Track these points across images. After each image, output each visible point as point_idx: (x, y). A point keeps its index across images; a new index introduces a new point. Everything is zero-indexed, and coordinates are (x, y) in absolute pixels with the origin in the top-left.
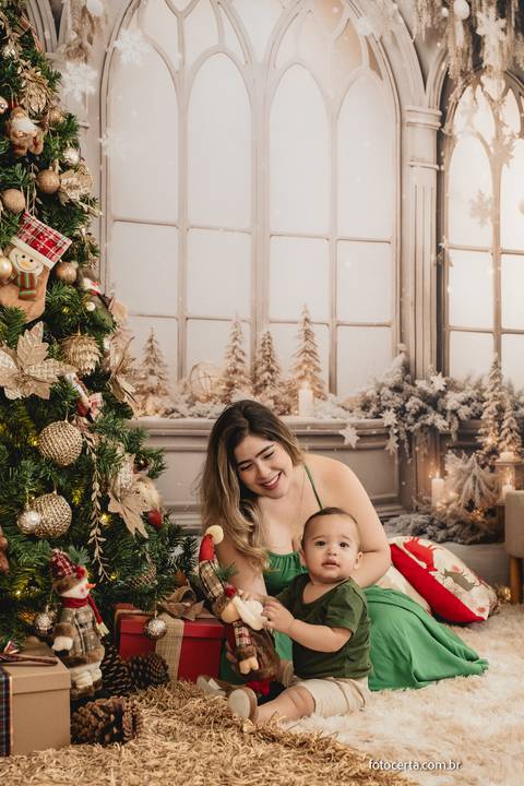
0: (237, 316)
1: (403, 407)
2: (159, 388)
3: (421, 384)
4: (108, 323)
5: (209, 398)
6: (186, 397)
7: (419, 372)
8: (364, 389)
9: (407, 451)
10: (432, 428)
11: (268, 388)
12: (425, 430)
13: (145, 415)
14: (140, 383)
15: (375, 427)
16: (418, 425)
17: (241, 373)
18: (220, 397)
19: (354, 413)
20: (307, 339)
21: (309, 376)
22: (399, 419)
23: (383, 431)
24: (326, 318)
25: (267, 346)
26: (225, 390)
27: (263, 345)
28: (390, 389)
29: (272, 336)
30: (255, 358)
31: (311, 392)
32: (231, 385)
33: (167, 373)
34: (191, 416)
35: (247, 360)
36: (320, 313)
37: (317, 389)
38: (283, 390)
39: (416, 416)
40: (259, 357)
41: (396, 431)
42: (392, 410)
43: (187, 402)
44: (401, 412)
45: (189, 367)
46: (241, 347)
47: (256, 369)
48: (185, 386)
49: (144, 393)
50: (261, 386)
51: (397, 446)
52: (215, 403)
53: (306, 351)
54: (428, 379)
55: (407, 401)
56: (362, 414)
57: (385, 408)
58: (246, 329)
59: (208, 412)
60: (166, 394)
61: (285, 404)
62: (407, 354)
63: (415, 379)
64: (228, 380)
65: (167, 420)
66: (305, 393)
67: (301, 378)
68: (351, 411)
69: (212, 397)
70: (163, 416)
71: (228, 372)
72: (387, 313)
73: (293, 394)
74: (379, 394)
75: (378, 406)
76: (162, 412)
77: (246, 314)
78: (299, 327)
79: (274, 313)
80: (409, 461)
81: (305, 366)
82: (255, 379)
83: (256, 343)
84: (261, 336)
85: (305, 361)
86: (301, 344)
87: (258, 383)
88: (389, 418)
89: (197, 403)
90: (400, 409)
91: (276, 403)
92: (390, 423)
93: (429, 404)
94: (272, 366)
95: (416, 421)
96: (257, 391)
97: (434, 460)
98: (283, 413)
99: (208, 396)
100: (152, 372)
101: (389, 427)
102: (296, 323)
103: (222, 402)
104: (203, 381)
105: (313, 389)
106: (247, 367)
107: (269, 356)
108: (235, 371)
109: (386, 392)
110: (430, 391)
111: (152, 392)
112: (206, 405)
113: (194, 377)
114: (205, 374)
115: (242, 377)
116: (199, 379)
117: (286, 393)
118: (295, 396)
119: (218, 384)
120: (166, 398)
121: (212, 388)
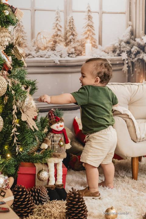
0: (58, 9)
1: (130, 51)
3: (138, 40)
4: (15, 21)
5: (45, 48)
6: (35, 48)
7: (137, 35)
8: (113, 43)
9: (131, 71)
10: (142, 60)
11: (72, 43)
12: (139, 61)
15: (118, 60)
16: (136, 59)
17: (60, 36)
18: (50, 47)
19: (110, 54)
20: (89, 20)
21: (90, 37)
22: (128, 56)
23: (122, 62)
24: (97, 10)
25: (71, 23)
26: (52, 44)
27: (70, 23)
28: (125, 42)
29: (74, 18)
30: (66, 29)
31: (91, 45)
32: (55, 42)
33: (26, 37)
34: (37, 57)
35: (63, 30)
36: (95, 7)
37: (93, 43)
38: (78, 44)
39: (136, 55)
40: (68, 28)
41: (127, 62)
42: (126, 52)
43: (35, 50)
44: (129, 53)
45: (36, 33)
46: (59, 24)
47: (66, 34)
48: (35, 43)
50: (69, 42)
51: (127, 69)
52: (48, 51)
53: (89, 25)
54: (141, 38)
55: (132, 48)
56: (112, 54)
57: (122, 51)
58: (62, 15)
59: (45, 55)
60: (26, 47)
61: (79, 51)
62: (132, 26)
63: (135, 37)
64: (54, 39)
66: (88, 45)
67: (87, 38)
68: (108, 53)
69: (47, 48)
71: (54, 36)
72: (124, 7)
73: (83, 46)
74: (120, 45)
75: (120, 50)
77: (62, 8)
78: (86, 14)
79: (75, 8)
80: (132, 75)
81: (88, 33)
82: (66, 39)
83: (66, 22)
84: (69, 18)
85: (88, 30)
86: (86, 22)
87: (67, 41)
88: (124, 56)
89: (40, 50)
90: (129, 52)
91: (75, 50)
92: (124, 58)
93: (141, 49)
94: (74, 33)
95: (135, 57)
96: (67, 45)
97: (142, 74)
98: (78, 55)
99: (45, 47)
101: (124, 60)
102: (84, 12)
103: (51, 50)
104: (42, 40)
105: (92, 43)
106: (62, 33)
107: (72, 28)
108: (57, 35)
109: (123, 44)
110: (142, 43)
112: (44, 51)
113: (38, 38)
114: (43, 36)
115: (60, 38)
116: (41, 39)
117: (80, 45)
118: (84, 46)
119: (49, 41)
120: (26, 48)
121: (46, 43)
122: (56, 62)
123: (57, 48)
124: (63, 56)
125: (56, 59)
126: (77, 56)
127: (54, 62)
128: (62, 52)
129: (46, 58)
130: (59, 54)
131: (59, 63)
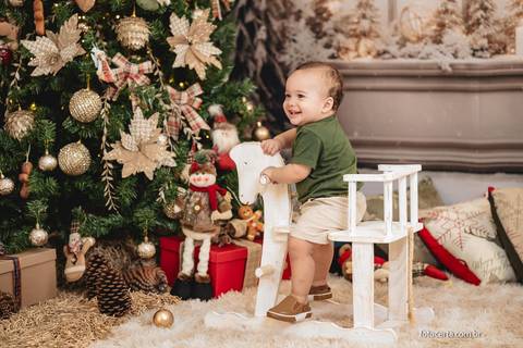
2: (371, 30)
5: (420, 39)
6: (397, 38)
11: (481, 27)
13: (359, 56)
14: (354, 27)
17: (452, 13)
18: (431, 37)
26: (436, 31)
32: (442, 26)
33: (379, 17)
34: (403, 56)
38: (498, 28)
43: (398, 43)
45: (399, 9)
47: (468, 7)
48: (396, 28)
49: (357, 36)
50: (473, 25)
52: (426, 44)
59: (419, 53)
60: (378, 36)
61: (500, 43)
64: (438, 20)
65: (379, 61)
67: (519, 15)
69: (423, 38)
70: (374, 57)
71: (439, 13)
73: (510, 32)
76: (374, 53)
82: (467, 18)
87: (470, 23)
89: (408, 44)
91: (489, 42)
96: (469, 31)
98: (498, 52)
99: (418, 37)
100: (364, 16)
103: (433, 42)
104: (413, 22)
106: (458, 7)
111: (365, 34)
112: (416, 46)
113: (404, 19)
114: (415, 15)
115: (454, 16)
116: (409, 20)
117: (502, 31)
118: (511, 34)
119: (428, 25)
120: (377, 40)
121: (422, 29)
122: (443, 68)
123: (445, 39)
124: (459, 55)
125: (445, 61)
126: (493, 54)
127: (440, 68)
128: (458, 46)
129: (422, 58)
130: (452, 50)
131: (450, 69)
